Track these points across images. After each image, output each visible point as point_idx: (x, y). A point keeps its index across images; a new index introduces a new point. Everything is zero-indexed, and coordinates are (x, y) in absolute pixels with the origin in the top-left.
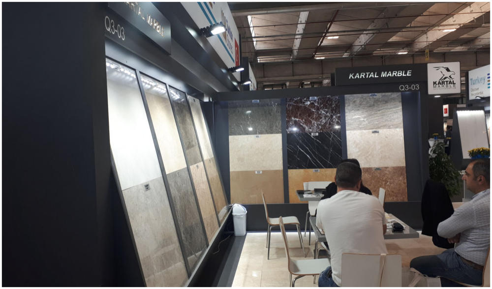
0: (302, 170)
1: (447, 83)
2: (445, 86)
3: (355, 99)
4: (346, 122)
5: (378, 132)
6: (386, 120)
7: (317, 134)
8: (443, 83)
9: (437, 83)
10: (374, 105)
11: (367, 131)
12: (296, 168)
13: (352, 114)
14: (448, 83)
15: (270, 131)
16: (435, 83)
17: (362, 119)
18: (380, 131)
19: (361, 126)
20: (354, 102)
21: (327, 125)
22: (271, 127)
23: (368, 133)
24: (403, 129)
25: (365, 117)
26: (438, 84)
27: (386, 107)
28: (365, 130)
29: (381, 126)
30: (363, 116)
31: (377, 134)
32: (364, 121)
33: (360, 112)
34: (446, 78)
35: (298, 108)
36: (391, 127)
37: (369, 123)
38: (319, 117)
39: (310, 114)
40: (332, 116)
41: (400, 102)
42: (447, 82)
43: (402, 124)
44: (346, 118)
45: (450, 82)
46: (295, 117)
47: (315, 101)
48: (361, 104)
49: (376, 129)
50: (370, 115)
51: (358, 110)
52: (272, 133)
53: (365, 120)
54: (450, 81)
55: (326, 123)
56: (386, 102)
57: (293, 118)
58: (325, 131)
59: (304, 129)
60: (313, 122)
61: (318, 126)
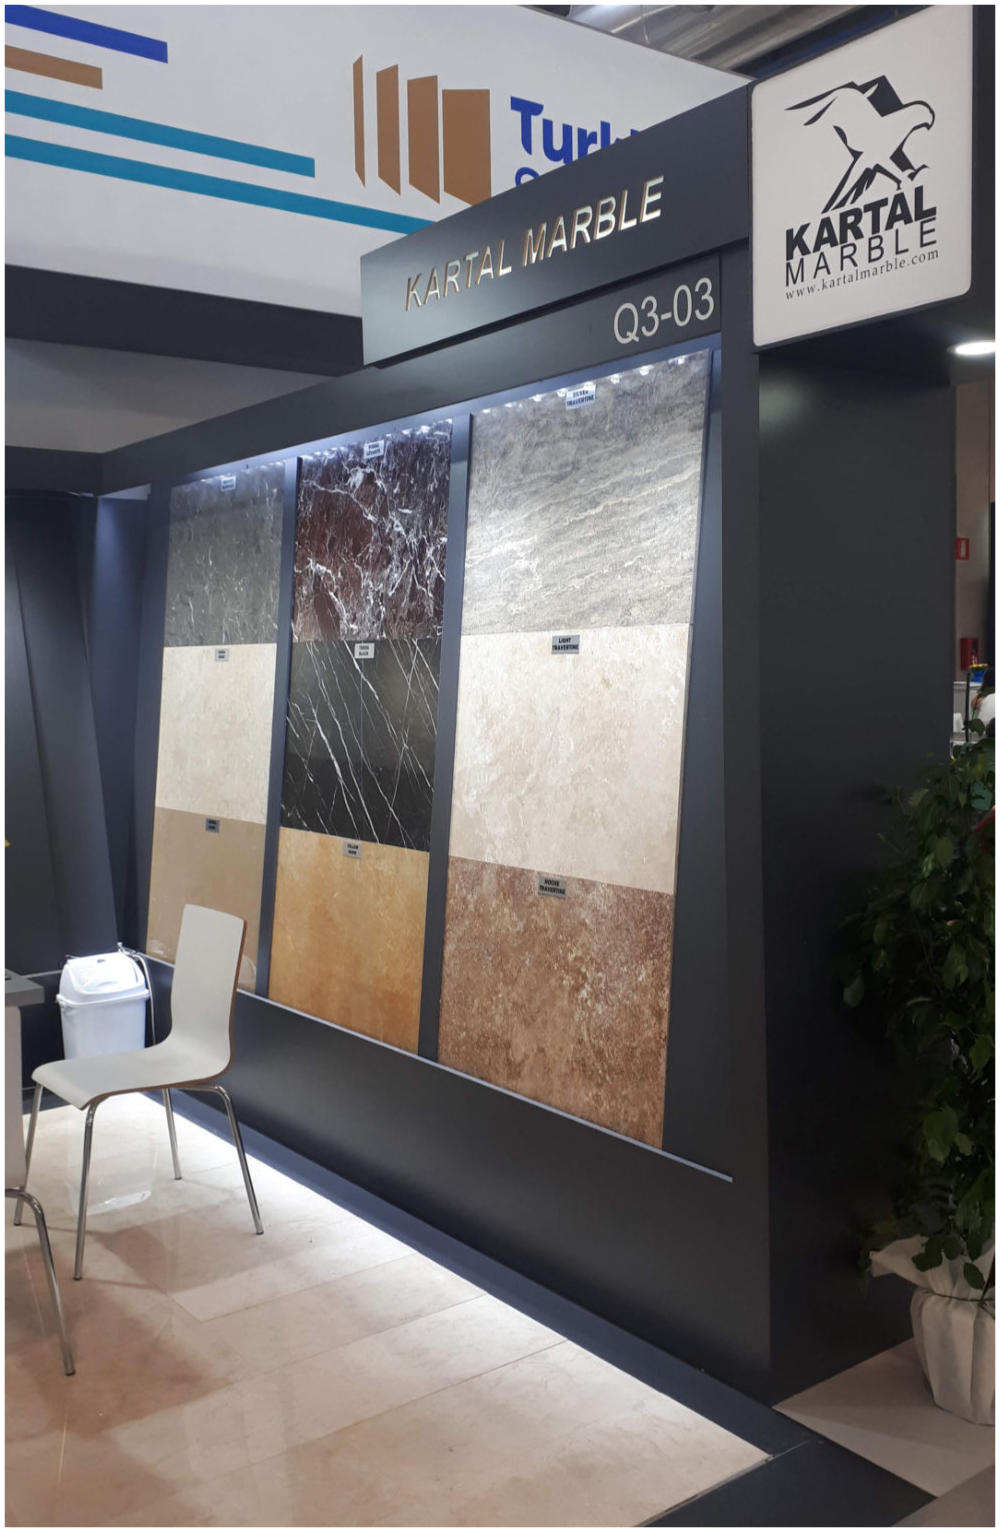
0: (314, 837)
1: (876, 228)
2: (862, 245)
5: (576, 647)
6: (619, 568)
7: (371, 651)
8: (850, 226)
9: (810, 239)
10: (575, 467)
11: (536, 636)
12: (299, 825)
14: (885, 212)
15: (253, 630)
16: (794, 241)
17: (522, 564)
18: (587, 638)
19: (514, 608)
20: (504, 454)
21: (405, 603)
22: (255, 612)
23: (532, 653)
24: (684, 629)
25: (532, 552)
26: (820, 242)
28: (526, 629)
29: (594, 608)
30: (527, 542)
31: (569, 657)
32: (528, 573)
33: (518, 517)
34: (868, 177)
35: (330, 507)
36: (635, 611)
37: (547, 587)
38: (383, 558)
39: (360, 537)
40: (422, 546)
41: (693, 429)
42: (874, 208)
43: (689, 591)
44: (471, 554)
45: (901, 211)
46: (316, 560)
47: (376, 464)
48: (525, 469)
49: (569, 626)
50: (557, 535)
51: (513, 505)
52: (255, 640)
53: (534, 564)
54: (900, 199)
55: (401, 587)
56: (632, 437)
57: (311, 564)
58: (394, 633)
59: (338, 619)
60: (363, 584)
61: (377, 605)
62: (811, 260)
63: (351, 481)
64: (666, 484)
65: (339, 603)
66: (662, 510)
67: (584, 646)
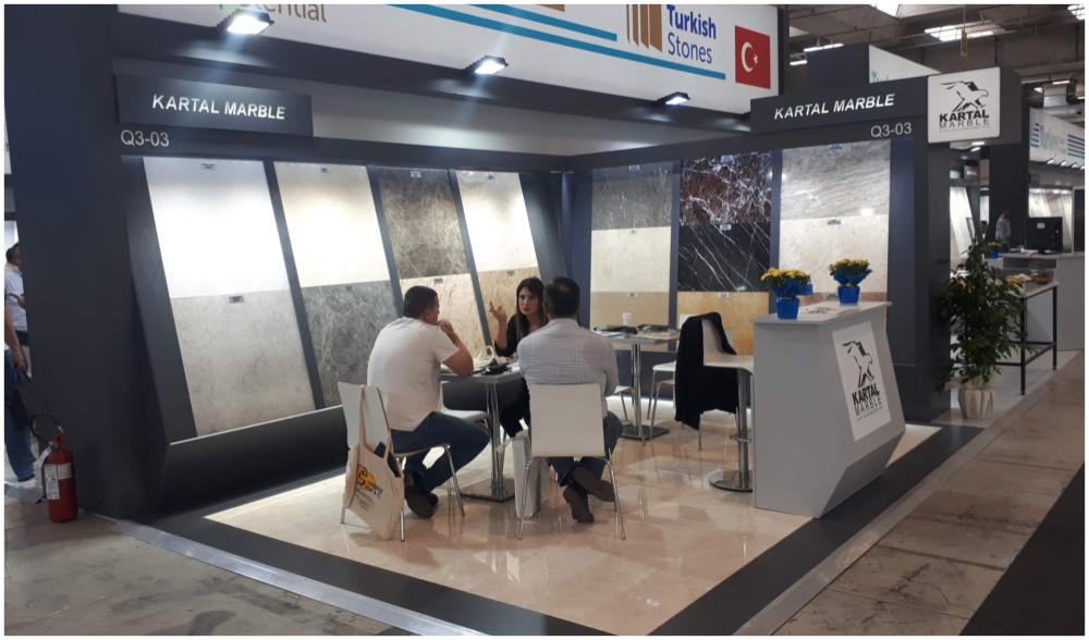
0: (699, 295)
1: (970, 117)
2: (966, 122)
3: (802, 157)
4: (782, 202)
5: (840, 223)
6: (857, 199)
7: (729, 227)
8: (962, 116)
9: (948, 118)
10: (835, 168)
11: (818, 220)
12: (690, 290)
13: (795, 186)
14: (973, 115)
15: (654, 222)
16: (943, 118)
17: (811, 197)
18: (844, 220)
19: (807, 211)
20: (799, 163)
21: (748, 210)
22: (655, 215)
23: (818, 225)
24: (887, 216)
25: (816, 194)
26: (951, 119)
27: (858, 171)
28: (815, 218)
29: (846, 211)
30: (813, 190)
31: (836, 226)
32: (814, 200)
33: (808, 183)
34: (967, 105)
35: (702, 177)
37: (823, 204)
38: (734, 195)
39: (720, 188)
40: (757, 193)
41: (886, 160)
42: (970, 113)
43: (888, 205)
44: (783, 195)
45: (977, 114)
46: (694, 196)
47: (730, 163)
48: (810, 168)
49: (836, 216)
50: (827, 189)
51: (805, 179)
52: (656, 226)
53: (817, 197)
54: (978, 112)
55: (746, 205)
56: (860, 161)
57: (691, 198)
58: (743, 221)
59: (709, 217)
60: (723, 204)
61: (731, 211)
62: (948, 123)
63: (714, 169)
64: (876, 175)
65: (709, 211)
66: (875, 183)
67: (842, 222)
